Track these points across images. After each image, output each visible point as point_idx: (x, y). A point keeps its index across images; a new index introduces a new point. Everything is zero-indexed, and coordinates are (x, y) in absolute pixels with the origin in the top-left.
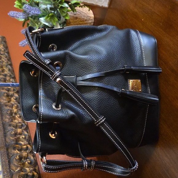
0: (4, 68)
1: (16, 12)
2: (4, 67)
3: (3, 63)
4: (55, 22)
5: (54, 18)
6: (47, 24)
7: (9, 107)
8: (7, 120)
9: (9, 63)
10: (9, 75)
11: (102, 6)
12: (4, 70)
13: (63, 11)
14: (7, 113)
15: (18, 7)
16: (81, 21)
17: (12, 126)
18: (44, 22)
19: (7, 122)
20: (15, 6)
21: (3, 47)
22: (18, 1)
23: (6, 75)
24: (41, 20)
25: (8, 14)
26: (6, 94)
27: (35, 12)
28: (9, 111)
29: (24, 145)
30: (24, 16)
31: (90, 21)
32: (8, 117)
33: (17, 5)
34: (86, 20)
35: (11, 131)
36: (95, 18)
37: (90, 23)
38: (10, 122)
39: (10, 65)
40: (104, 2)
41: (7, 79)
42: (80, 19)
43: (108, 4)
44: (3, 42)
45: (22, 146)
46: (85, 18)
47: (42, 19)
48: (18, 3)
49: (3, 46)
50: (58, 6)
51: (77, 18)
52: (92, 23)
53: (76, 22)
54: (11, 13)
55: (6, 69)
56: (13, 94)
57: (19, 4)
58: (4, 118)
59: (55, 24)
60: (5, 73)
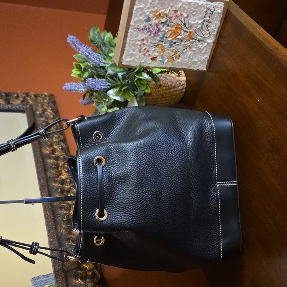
0: (55, 147)
1: (74, 83)
2: (55, 144)
3: (53, 139)
4: (130, 97)
5: (129, 93)
7: (65, 210)
8: (64, 231)
9: (62, 137)
10: (62, 157)
11: (198, 70)
12: (55, 149)
13: (141, 83)
14: (63, 221)
15: (77, 76)
16: (167, 89)
17: (71, 241)
18: (114, 96)
19: (64, 234)
20: (72, 75)
21: (51, 112)
22: (77, 68)
23: (57, 159)
24: (109, 94)
26: (60, 190)
27: (101, 85)
28: (66, 217)
29: (89, 271)
30: (85, 88)
31: (180, 87)
32: (64, 226)
33: (76, 74)
34: (174, 87)
35: (70, 249)
36: (187, 81)
37: (181, 90)
38: (68, 234)
39: (62, 141)
40: (201, 64)
41: (61, 165)
42: (165, 86)
43: (207, 67)
44: (51, 104)
45: (86, 273)
46: (173, 84)
47: (111, 92)
48: (77, 70)
49: (52, 110)
50: (135, 77)
51: (161, 86)
52: (183, 88)
53: (160, 91)
54: (68, 86)
55: (58, 149)
56: (70, 188)
57: (79, 73)
58: (59, 228)
59: (129, 100)
60: (57, 154)
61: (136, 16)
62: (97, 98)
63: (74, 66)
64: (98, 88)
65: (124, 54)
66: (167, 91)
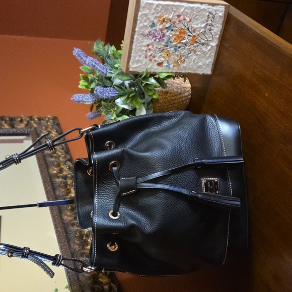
0: (63, 167)
1: (82, 95)
2: (61, 164)
3: (59, 159)
4: (138, 104)
5: (137, 99)
6: (126, 107)
7: (77, 226)
8: (77, 246)
9: (68, 157)
10: (70, 176)
11: (203, 74)
12: (62, 169)
13: (148, 89)
14: (76, 237)
15: (84, 87)
16: (173, 96)
17: (85, 256)
18: (122, 104)
19: (77, 250)
20: (79, 87)
21: (56, 133)
22: (84, 79)
23: (65, 177)
24: (117, 102)
25: (72, 99)
26: (70, 207)
27: (109, 93)
28: (78, 233)
29: (106, 284)
30: (93, 98)
31: (186, 94)
32: (76, 242)
33: (83, 85)
34: (180, 94)
36: (192, 88)
37: (187, 96)
38: (82, 249)
39: (69, 160)
40: (205, 67)
41: (69, 183)
42: (171, 93)
43: (211, 70)
44: (55, 126)
45: (102, 287)
46: (179, 91)
47: (119, 101)
48: (84, 82)
49: (57, 131)
50: (142, 83)
51: (167, 92)
52: (189, 95)
53: (166, 98)
54: (76, 97)
55: (65, 168)
57: (86, 84)
58: (72, 244)
59: (137, 107)
60: (65, 173)
61: (141, 22)
62: (106, 107)
63: (81, 78)
64: (106, 96)
65: (131, 61)
66: (174, 98)
